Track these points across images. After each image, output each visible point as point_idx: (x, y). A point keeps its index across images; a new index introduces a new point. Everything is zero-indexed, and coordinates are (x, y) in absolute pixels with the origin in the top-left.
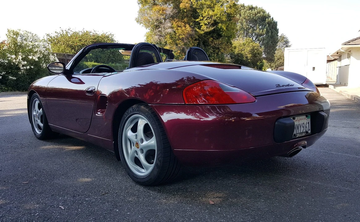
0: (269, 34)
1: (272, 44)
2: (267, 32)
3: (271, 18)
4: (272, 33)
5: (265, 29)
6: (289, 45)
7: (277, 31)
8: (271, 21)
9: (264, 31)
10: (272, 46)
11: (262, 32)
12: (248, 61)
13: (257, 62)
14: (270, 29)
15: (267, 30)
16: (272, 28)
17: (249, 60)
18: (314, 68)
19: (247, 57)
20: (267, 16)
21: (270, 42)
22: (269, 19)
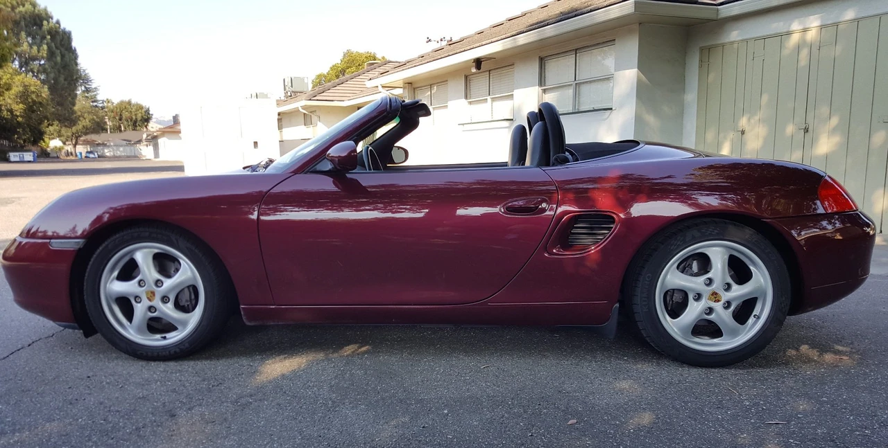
0: (56, 57)
1: (66, 83)
2: (51, 54)
3: (54, 20)
4: (63, 56)
5: (45, 47)
6: (93, 87)
7: (73, 54)
8: (56, 28)
9: (43, 49)
10: (67, 88)
11: (39, 52)
12: (15, 121)
13: (40, 124)
14: (57, 48)
15: (49, 47)
16: (62, 45)
17: (20, 119)
18: (256, 143)
19: (11, 111)
20: (44, 15)
21: (62, 79)
22: (51, 24)
